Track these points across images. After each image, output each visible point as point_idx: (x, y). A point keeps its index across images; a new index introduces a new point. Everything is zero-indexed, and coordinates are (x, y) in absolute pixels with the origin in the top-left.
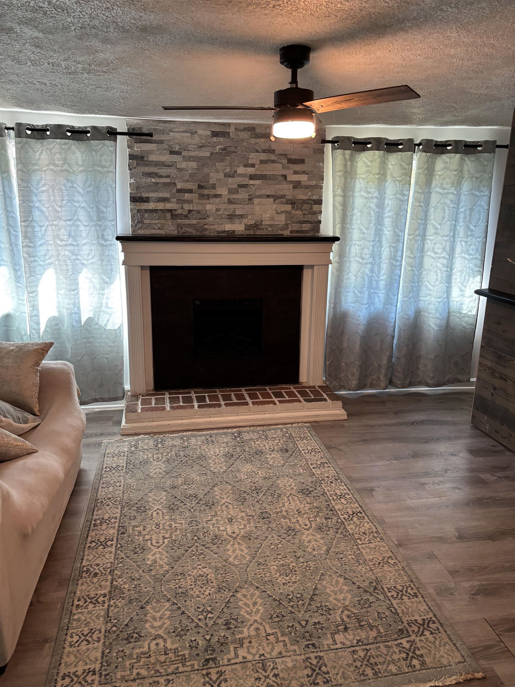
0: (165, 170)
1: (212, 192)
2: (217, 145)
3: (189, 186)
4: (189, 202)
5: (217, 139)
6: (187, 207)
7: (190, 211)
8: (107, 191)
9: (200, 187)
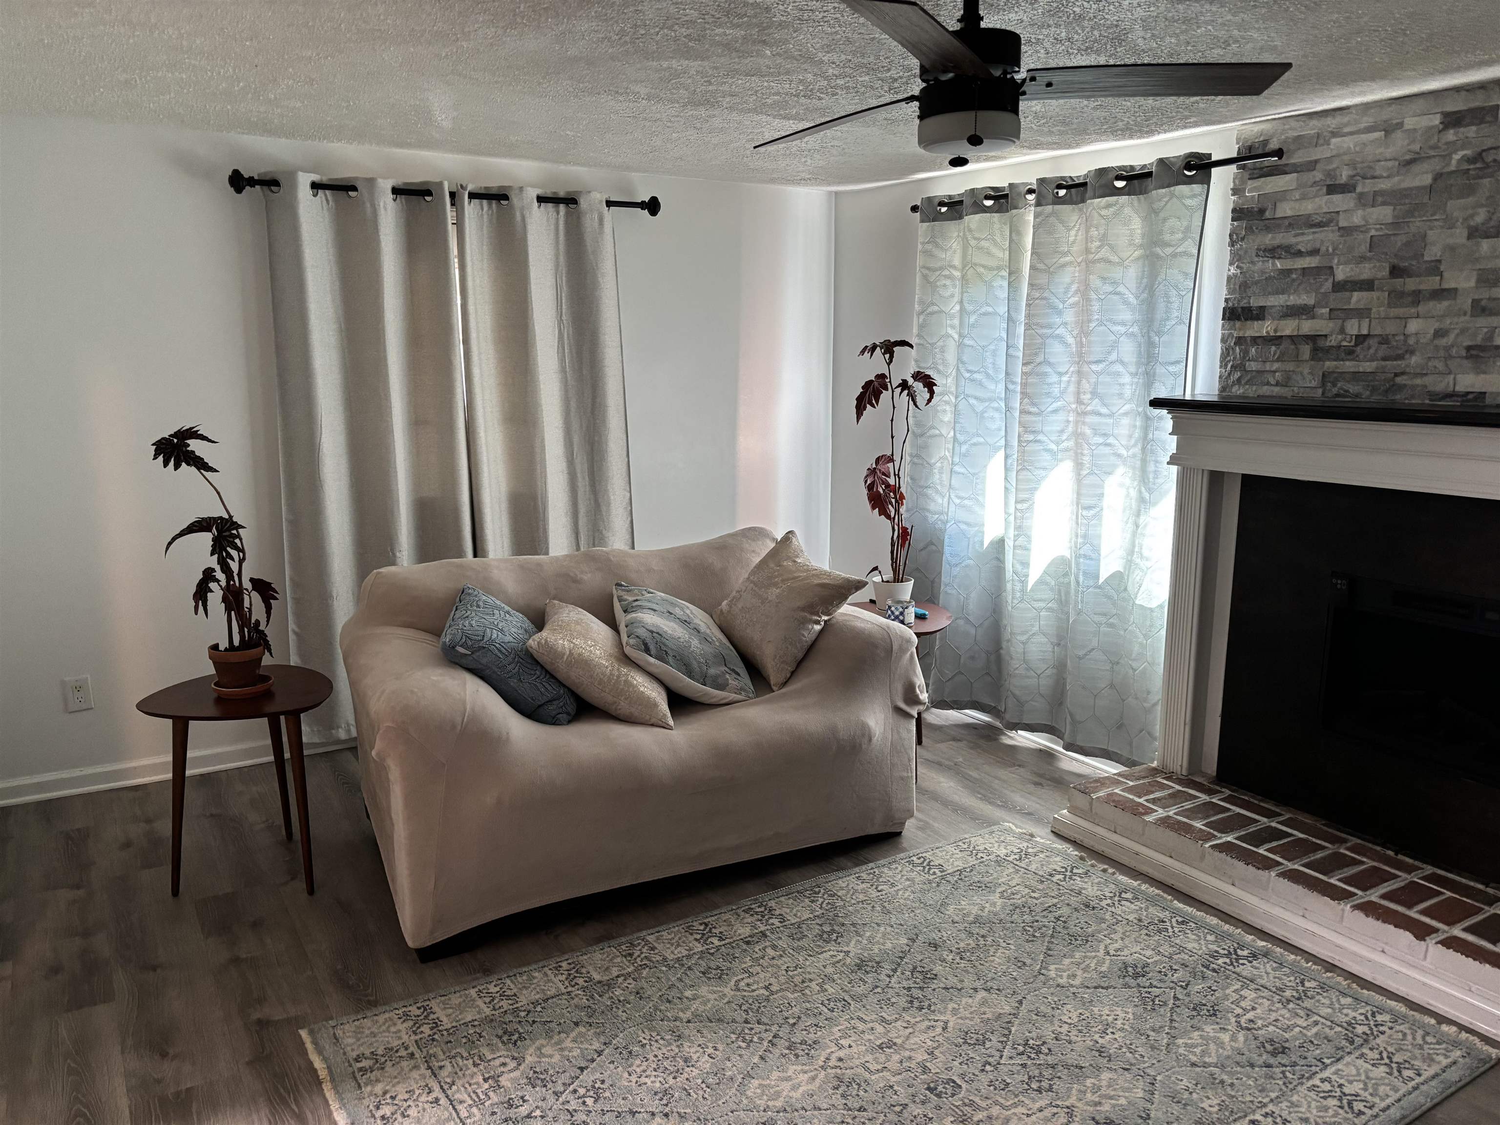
0: (1311, 237)
1: (1431, 283)
2: (1455, 152)
3: (1366, 271)
4: (1362, 313)
5: (1456, 134)
6: (1353, 327)
7: (1361, 339)
8: (1167, 296)
9: (1396, 271)
